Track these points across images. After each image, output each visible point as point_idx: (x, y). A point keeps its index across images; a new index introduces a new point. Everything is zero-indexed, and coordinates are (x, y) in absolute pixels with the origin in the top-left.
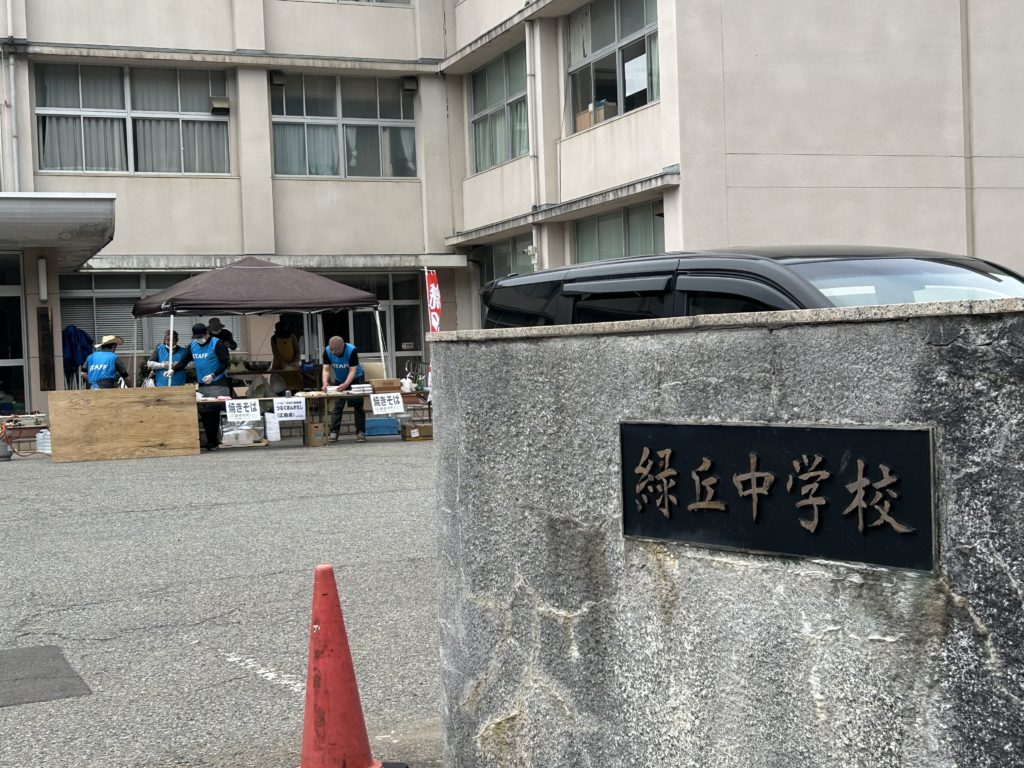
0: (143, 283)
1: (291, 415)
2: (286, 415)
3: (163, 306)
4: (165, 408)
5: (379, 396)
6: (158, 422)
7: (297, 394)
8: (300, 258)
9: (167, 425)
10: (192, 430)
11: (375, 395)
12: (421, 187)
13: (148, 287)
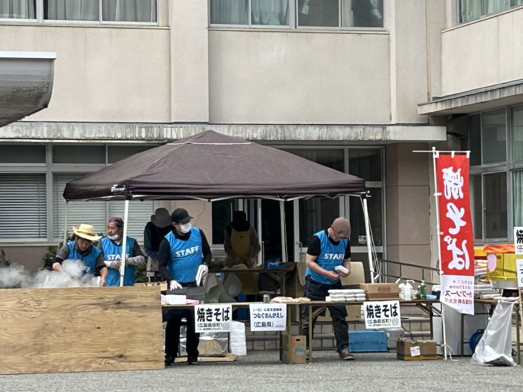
0: (49, 156)
1: (269, 324)
2: (264, 325)
3: (113, 189)
4: (125, 312)
5: (374, 304)
6: (118, 328)
7: (276, 299)
8: (240, 128)
9: (127, 333)
10: (156, 339)
11: (369, 303)
12: (389, 40)
13: (54, 161)
